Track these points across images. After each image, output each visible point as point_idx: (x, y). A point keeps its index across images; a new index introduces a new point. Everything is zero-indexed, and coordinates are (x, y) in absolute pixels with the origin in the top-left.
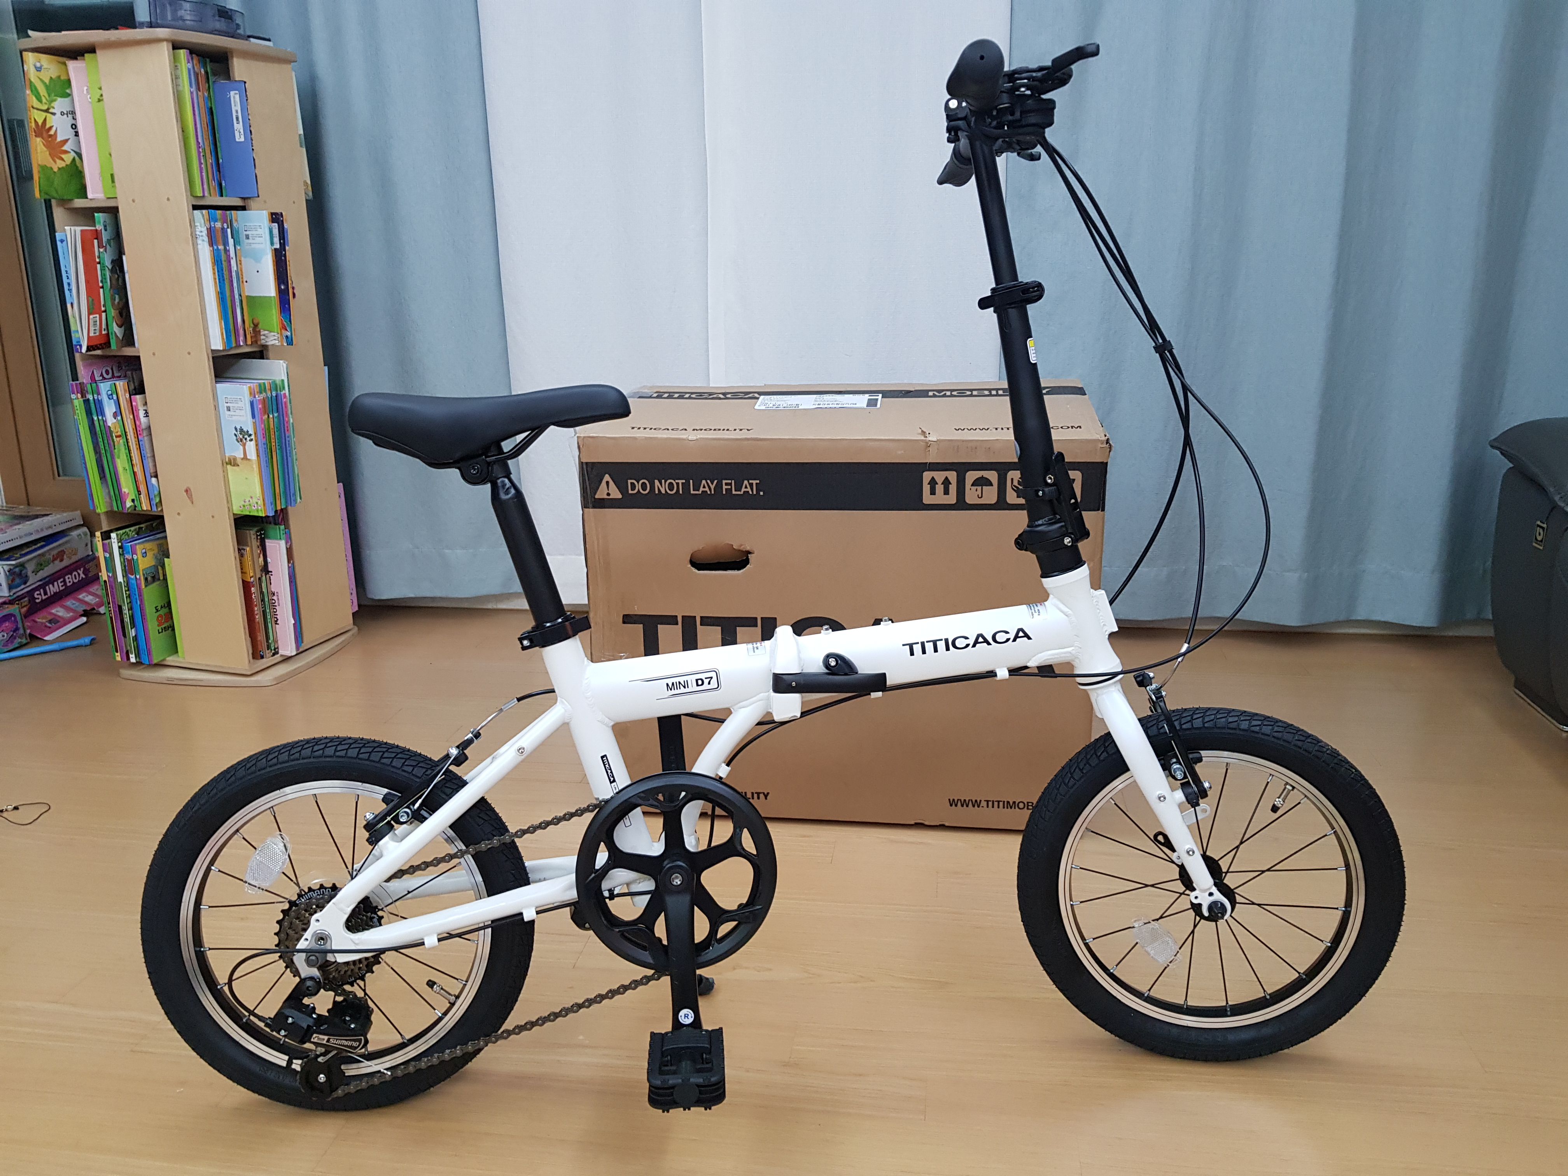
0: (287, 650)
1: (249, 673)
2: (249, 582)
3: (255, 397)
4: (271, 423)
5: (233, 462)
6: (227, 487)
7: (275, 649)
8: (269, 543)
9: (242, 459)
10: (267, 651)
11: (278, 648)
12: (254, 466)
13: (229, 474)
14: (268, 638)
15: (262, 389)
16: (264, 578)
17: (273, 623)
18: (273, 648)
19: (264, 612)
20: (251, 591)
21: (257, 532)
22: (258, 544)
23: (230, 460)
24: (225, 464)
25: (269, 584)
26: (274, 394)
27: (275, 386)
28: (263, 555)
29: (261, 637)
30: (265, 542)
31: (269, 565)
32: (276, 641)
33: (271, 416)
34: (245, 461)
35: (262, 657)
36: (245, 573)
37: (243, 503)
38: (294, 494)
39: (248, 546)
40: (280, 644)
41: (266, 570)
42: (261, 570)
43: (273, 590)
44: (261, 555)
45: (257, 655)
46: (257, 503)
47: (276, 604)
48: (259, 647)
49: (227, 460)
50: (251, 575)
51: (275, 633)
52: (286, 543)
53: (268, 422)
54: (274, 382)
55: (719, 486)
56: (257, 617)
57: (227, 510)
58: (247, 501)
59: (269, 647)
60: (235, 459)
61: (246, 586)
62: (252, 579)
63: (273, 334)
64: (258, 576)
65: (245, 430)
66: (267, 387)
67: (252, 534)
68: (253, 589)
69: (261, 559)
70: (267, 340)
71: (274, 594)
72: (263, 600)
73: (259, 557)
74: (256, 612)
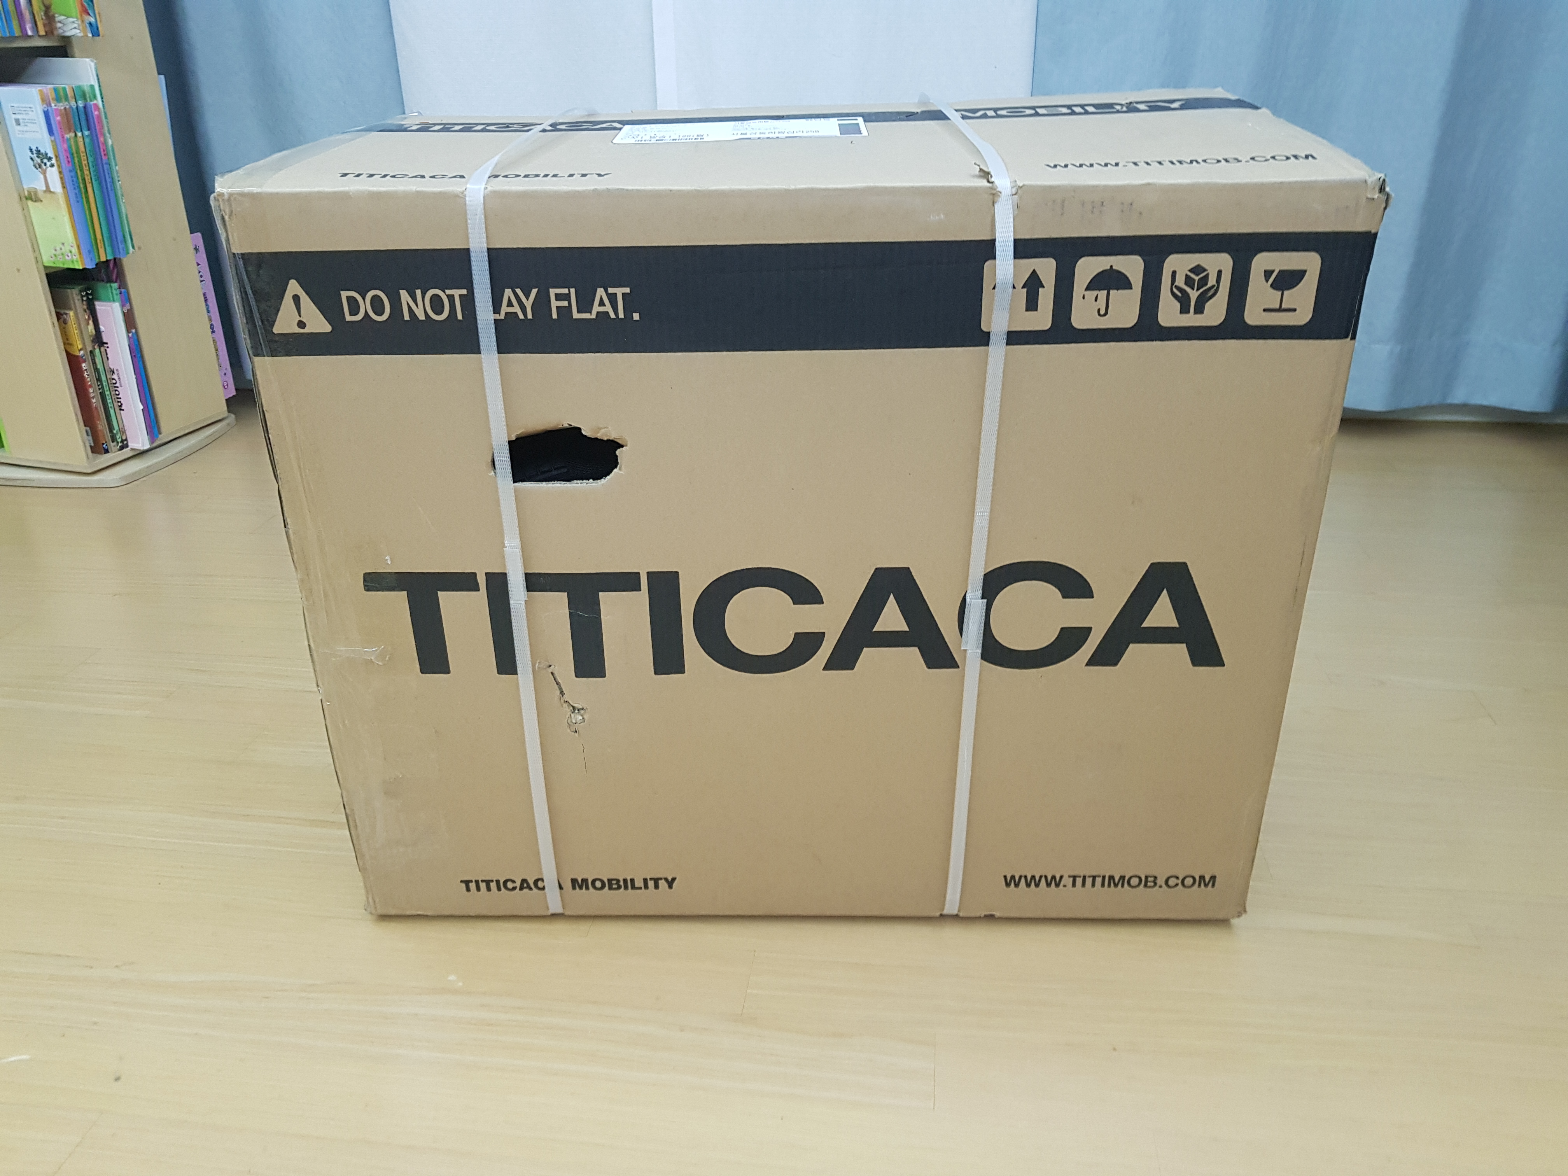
0: (138, 443)
1: (89, 471)
2: (77, 357)
3: (51, 106)
4: (81, 144)
5: (33, 197)
6: (31, 230)
7: (122, 441)
8: (99, 306)
9: (45, 192)
10: (112, 444)
11: (126, 440)
12: (62, 203)
13: (32, 212)
14: (111, 428)
15: (60, 96)
16: (97, 351)
17: (117, 409)
18: (119, 440)
19: (102, 395)
20: (81, 367)
21: (81, 291)
22: (85, 307)
23: (29, 193)
24: (24, 199)
25: (105, 359)
26: (81, 104)
27: (81, 94)
28: (93, 321)
29: (102, 425)
30: (94, 305)
31: (104, 335)
32: (123, 431)
33: (79, 134)
34: (48, 195)
35: (107, 451)
36: (69, 344)
37: (54, 252)
38: (125, 241)
39: (70, 309)
40: (129, 435)
41: (98, 340)
42: (93, 341)
43: (112, 367)
44: (91, 322)
45: (98, 448)
46: (71, 252)
47: (117, 385)
48: (101, 438)
49: (26, 193)
50: (80, 347)
51: (120, 422)
52: (123, 306)
53: (76, 143)
54: (79, 87)
55: (542, 303)
56: (94, 401)
57: (33, 260)
58: (58, 249)
59: (113, 439)
60: (36, 193)
61: (73, 362)
62: (82, 352)
63: (71, 20)
64: (89, 348)
65: (42, 151)
66: (70, 93)
67: (74, 295)
68: (83, 365)
69: (91, 327)
70: (65, 29)
71: (113, 372)
72: (99, 379)
73: (88, 324)
74: (92, 395)
